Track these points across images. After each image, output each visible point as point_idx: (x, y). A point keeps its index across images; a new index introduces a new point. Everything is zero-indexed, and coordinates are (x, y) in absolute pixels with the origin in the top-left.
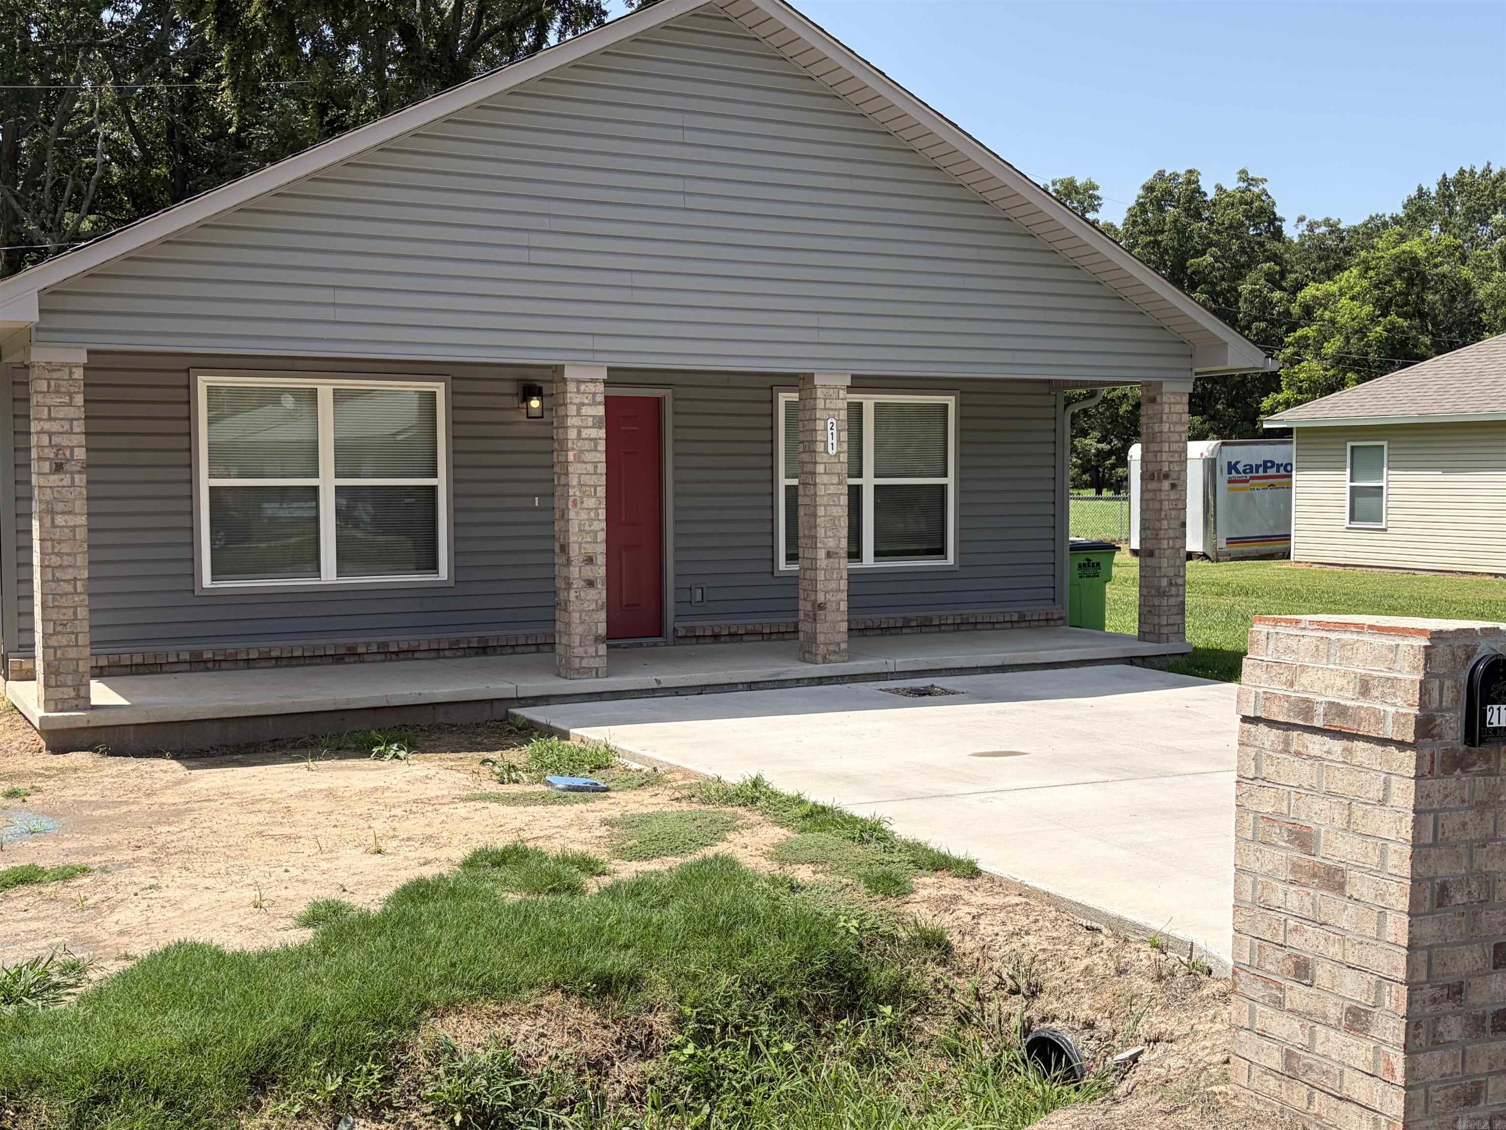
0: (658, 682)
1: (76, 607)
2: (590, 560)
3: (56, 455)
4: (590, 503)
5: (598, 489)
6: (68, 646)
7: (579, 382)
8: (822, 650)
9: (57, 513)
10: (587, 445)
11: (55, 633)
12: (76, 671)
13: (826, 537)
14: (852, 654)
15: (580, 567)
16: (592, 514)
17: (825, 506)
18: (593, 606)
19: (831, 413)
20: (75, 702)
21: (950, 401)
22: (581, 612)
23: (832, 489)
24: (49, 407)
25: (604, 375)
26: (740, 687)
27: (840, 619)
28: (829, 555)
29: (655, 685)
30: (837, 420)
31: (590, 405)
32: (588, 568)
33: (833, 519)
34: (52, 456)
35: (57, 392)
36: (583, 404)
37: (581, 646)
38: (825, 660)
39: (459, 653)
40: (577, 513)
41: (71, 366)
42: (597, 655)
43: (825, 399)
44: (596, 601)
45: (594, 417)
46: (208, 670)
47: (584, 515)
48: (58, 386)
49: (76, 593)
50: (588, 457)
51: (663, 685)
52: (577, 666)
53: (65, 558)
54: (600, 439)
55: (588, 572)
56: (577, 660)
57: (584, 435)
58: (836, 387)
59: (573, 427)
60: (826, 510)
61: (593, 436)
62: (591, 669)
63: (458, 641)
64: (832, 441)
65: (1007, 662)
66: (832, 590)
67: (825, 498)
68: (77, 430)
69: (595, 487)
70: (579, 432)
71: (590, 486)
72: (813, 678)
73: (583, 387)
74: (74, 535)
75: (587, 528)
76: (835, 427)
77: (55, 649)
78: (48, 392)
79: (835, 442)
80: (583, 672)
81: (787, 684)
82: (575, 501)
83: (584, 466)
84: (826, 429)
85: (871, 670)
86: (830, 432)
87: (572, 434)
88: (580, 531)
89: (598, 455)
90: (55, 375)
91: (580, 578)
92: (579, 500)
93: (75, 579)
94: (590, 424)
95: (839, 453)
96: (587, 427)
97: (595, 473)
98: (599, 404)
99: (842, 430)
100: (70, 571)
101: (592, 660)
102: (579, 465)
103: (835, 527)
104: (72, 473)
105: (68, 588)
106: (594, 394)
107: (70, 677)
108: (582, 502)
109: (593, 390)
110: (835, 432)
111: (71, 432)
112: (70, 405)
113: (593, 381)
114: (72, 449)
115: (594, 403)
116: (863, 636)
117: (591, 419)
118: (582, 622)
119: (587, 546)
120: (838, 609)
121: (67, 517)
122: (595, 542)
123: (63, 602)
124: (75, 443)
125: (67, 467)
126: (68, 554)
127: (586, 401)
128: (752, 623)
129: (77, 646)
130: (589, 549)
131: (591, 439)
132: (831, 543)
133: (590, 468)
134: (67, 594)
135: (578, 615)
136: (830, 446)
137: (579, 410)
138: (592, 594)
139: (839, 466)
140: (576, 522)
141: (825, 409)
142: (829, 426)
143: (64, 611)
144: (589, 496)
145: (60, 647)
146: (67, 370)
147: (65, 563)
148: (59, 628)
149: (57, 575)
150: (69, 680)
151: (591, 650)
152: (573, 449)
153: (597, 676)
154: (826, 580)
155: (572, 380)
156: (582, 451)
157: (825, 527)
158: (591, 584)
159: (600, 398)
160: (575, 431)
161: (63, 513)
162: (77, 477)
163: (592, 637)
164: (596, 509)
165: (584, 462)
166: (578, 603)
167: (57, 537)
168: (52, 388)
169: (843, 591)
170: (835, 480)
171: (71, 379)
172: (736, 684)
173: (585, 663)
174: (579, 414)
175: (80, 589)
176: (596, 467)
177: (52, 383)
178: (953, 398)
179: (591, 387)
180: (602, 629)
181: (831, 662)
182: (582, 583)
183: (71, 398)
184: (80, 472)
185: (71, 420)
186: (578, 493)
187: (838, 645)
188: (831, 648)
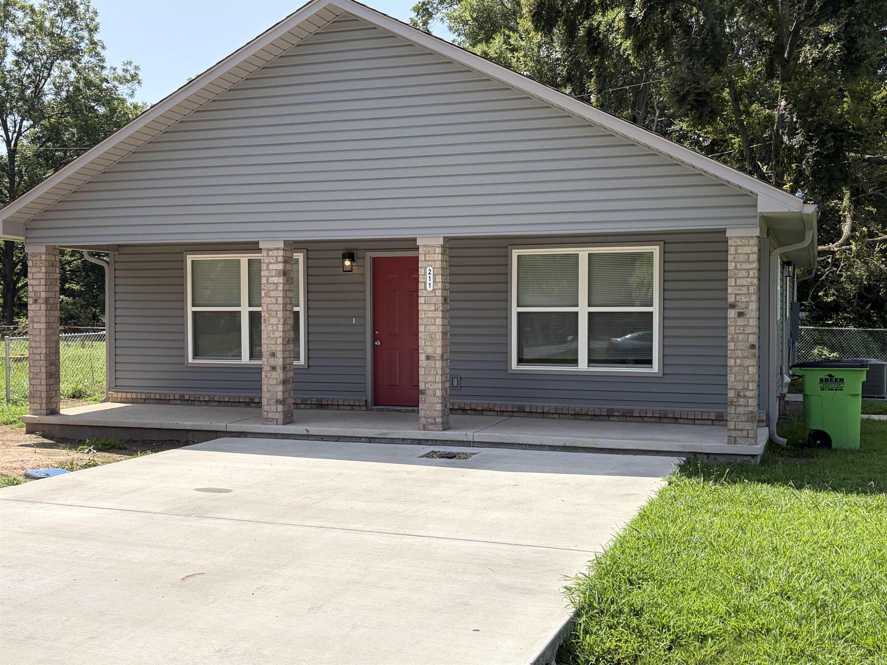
0: (308, 431)
1: (41, 367)
2: (273, 355)
3: (35, 295)
4: (274, 321)
5: (278, 312)
6: (38, 385)
7: (269, 250)
8: (423, 421)
9: (35, 323)
10: (272, 287)
11: (34, 378)
12: (40, 397)
13: (425, 346)
14: (446, 427)
15: (268, 359)
16: (275, 327)
17: (425, 325)
18: (275, 382)
19: (430, 263)
20: (40, 411)
21: (656, 250)
22: (268, 385)
23: (430, 314)
24: (32, 273)
25: (281, 245)
26: (363, 440)
27: (436, 401)
28: (428, 358)
29: (305, 433)
30: (433, 268)
31: (274, 263)
32: (272, 359)
33: (431, 334)
34: (33, 296)
35: (36, 266)
36: (270, 263)
37: (268, 405)
38: (425, 428)
39: (308, 407)
40: (266, 327)
41: (40, 254)
42: (277, 412)
43: (425, 255)
44: (277, 379)
45: (276, 270)
46: (188, 404)
47: (270, 328)
48: (36, 264)
49: (41, 360)
50: (273, 294)
51: (310, 433)
52: (266, 417)
53: (37, 343)
54: (279, 283)
55: (273, 362)
56: (266, 413)
57: (270, 281)
58: (433, 246)
59: (264, 276)
60: (425, 328)
61: (275, 282)
62: (273, 419)
63: (306, 400)
64: (429, 282)
65: (567, 444)
66: (430, 382)
67: (425, 320)
68: (42, 284)
69: (276, 312)
70: (267, 280)
71: (273, 311)
72: (414, 440)
73: (270, 253)
74: (41, 333)
75: (272, 336)
76: (432, 273)
77: (34, 385)
78: (32, 266)
79: (432, 282)
80: (268, 420)
81: (395, 441)
82: (265, 319)
83: (270, 299)
84: (425, 274)
85: (453, 438)
86: (428, 276)
87: (264, 280)
88: (267, 337)
89: (278, 293)
90: (35, 258)
91: (268, 365)
92: (267, 319)
93: (41, 354)
94: (274, 274)
95: (434, 290)
96: (272, 276)
97: (277, 303)
98: (280, 262)
99: (438, 275)
100: (39, 349)
101: (274, 414)
102: (267, 299)
103: (432, 339)
104: (40, 304)
105: (38, 357)
106: (277, 257)
107: (38, 399)
108: (269, 320)
109: (276, 255)
110: (432, 276)
111: (40, 285)
112: (40, 272)
113: (277, 249)
114: (40, 292)
115: (277, 262)
116: (576, 419)
117: (274, 272)
118: (269, 391)
119: (271, 346)
120: (435, 395)
121: (38, 324)
122: (276, 344)
123: (36, 364)
124: (41, 290)
125: (39, 301)
126: (39, 342)
127: (272, 261)
128: (486, 403)
129: (41, 385)
130: (273, 348)
131: (275, 284)
132: (430, 350)
133: (274, 300)
134: (37, 360)
135: (266, 387)
136: (428, 285)
137: (267, 267)
138: (274, 374)
139: (435, 298)
140: (266, 332)
141: (425, 260)
142: (428, 272)
143: (37, 368)
144: (273, 317)
145: (35, 385)
146: (39, 256)
147: (37, 346)
148: (35, 376)
149: (34, 351)
150: (38, 400)
151: (273, 408)
152: (264, 289)
153: (277, 424)
154: (426, 374)
155: (265, 249)
156: (270, 291)
157: (425, 339)
158: (274, 368)
159: (281, 259)
160: (265, 278)
161: (37, 322)
162: (42, 305)
163: (274, 401)
164: (277, 324)
165: (270, 297)
166: (266, 379)
167: (34, 333)
168: (34, 265)
169: (438, 383)
170: (433, 308)
171: (40, 260)
172: (361, 437)
173: (270, 415)
174: (268, 269)
175: (42, 358)
176: (277, 300)
177: (34, 262)
178: (657, 247)
179: (275, 253)
180: (280, 396)
181: (429, 430)
182: (269, 368)
183: (40, 269)
184: (43, 303)
185: (40, 279)
186: (266, 315)
187: (435, 419)
188: (430, 421)
